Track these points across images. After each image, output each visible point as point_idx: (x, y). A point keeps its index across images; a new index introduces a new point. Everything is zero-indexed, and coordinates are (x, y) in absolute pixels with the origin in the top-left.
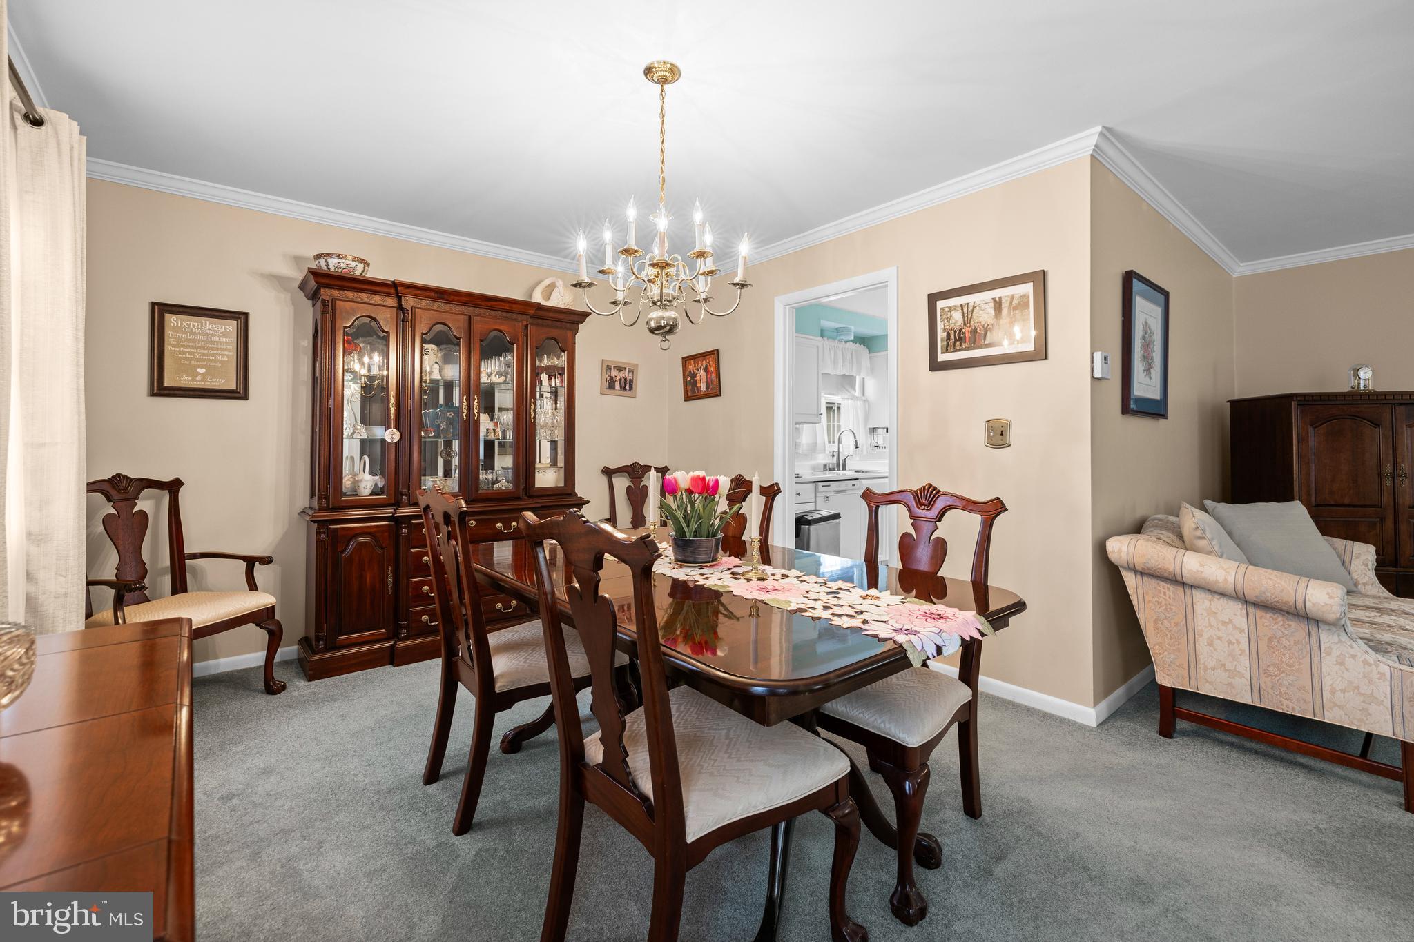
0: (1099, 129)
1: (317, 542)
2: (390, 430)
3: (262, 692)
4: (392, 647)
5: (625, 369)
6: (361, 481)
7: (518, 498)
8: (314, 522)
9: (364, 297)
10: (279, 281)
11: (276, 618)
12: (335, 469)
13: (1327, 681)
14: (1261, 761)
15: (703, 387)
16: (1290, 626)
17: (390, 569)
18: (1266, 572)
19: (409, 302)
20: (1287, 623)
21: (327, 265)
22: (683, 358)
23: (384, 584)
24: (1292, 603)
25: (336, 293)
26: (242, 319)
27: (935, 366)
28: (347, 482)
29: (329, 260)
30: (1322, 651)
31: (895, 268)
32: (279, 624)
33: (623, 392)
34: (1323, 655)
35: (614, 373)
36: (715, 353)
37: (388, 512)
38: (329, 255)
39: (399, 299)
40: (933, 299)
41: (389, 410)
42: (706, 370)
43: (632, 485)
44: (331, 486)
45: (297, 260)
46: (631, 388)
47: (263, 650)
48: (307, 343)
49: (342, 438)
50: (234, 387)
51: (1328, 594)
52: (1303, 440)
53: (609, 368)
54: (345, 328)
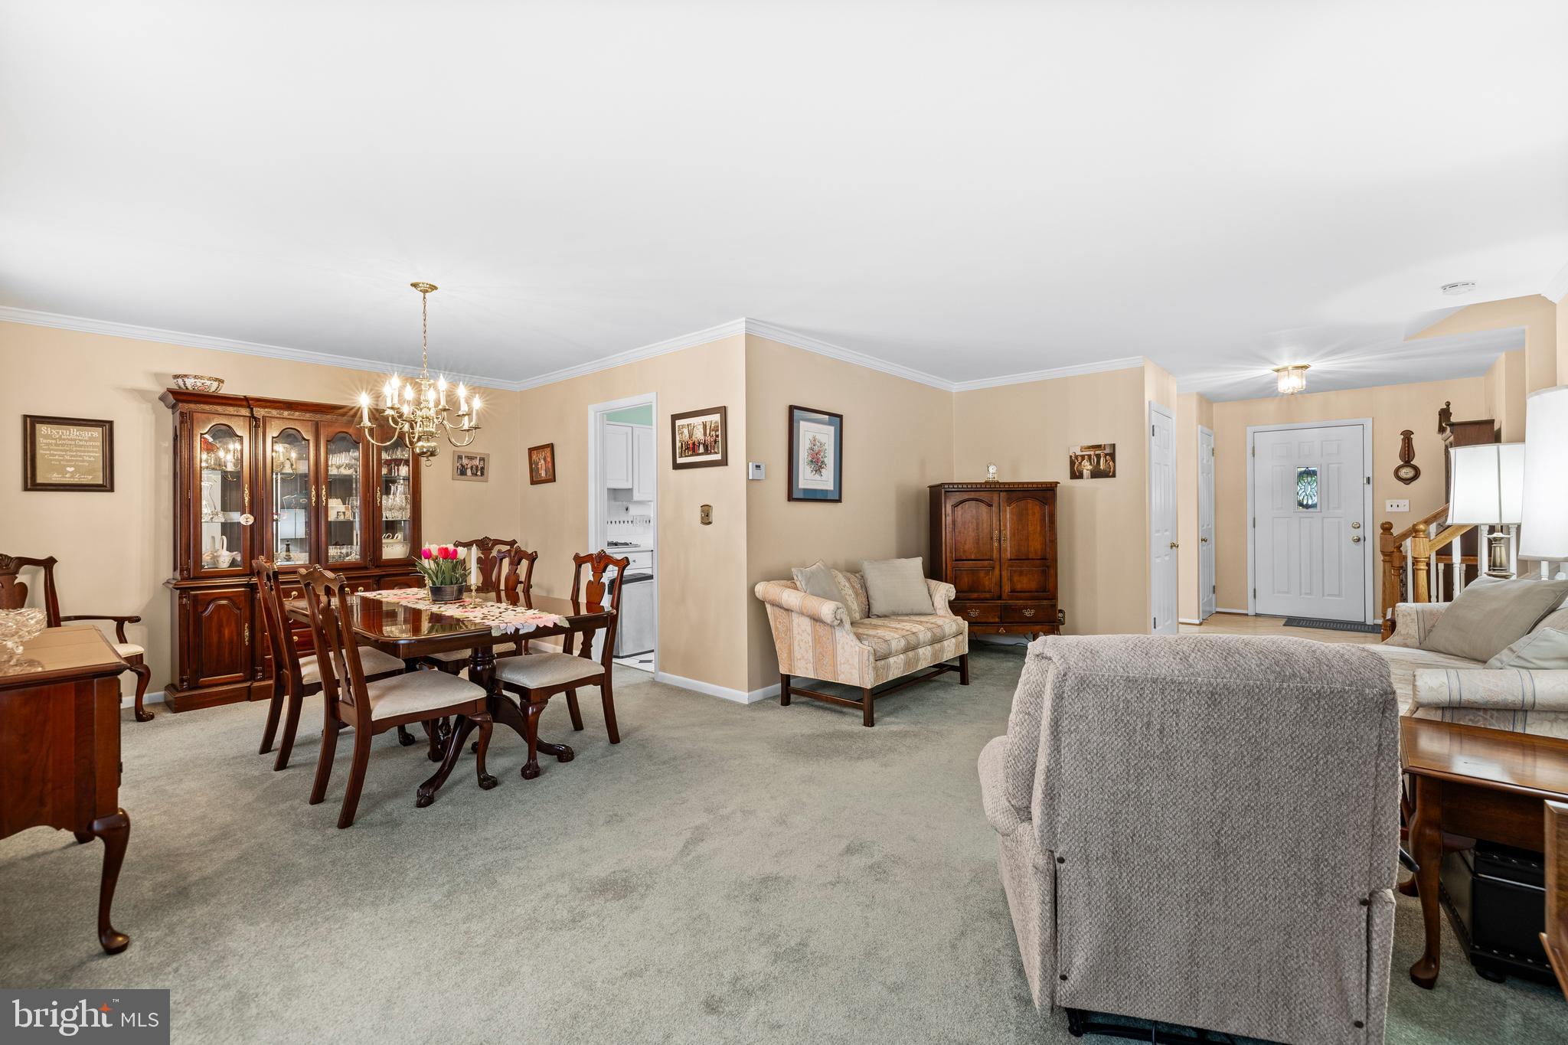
0: (744, 319)
1: (179, 605)
2: (245, 515)
3: (134, 721)
4: (249, 687)
5: (476, 458)
6: (219, 556)
7: (365, 568)
8: (177, 589)
9: (219, 409)
10: (142, 394)
11: (144, 663)
12: (194, 546)
13: (839, 659)
15: (543, 474)
17: (247, 625)
19: (260, 412)
21: (185, 384)
22: (529, 449)
23: (241, 637)
25: (192, 406)
26: (107, 427)
27: (676, 466)
28: (206, 557)
29: (186, 380)
30: (836, 642)
31: (655, 393)
32: (147, 668)
33: (475, 478)
34: (837, 644)
35: (465, 461)
36: (551, 446)
37: (244, 580)
38: (186, 376)
39: (252, 410)
40: (675, 418)
41: (244, 500)
42: (545, 459)
43: (482, 556)
44: (191, 562)
45: (157, 376)
46: (482, 474)
47: (132, 695)
48: (168, 444)
49: (201, 523)
50: (101, 482)
52: (947, 515)
53: (460, 457)
54: (202, 434)
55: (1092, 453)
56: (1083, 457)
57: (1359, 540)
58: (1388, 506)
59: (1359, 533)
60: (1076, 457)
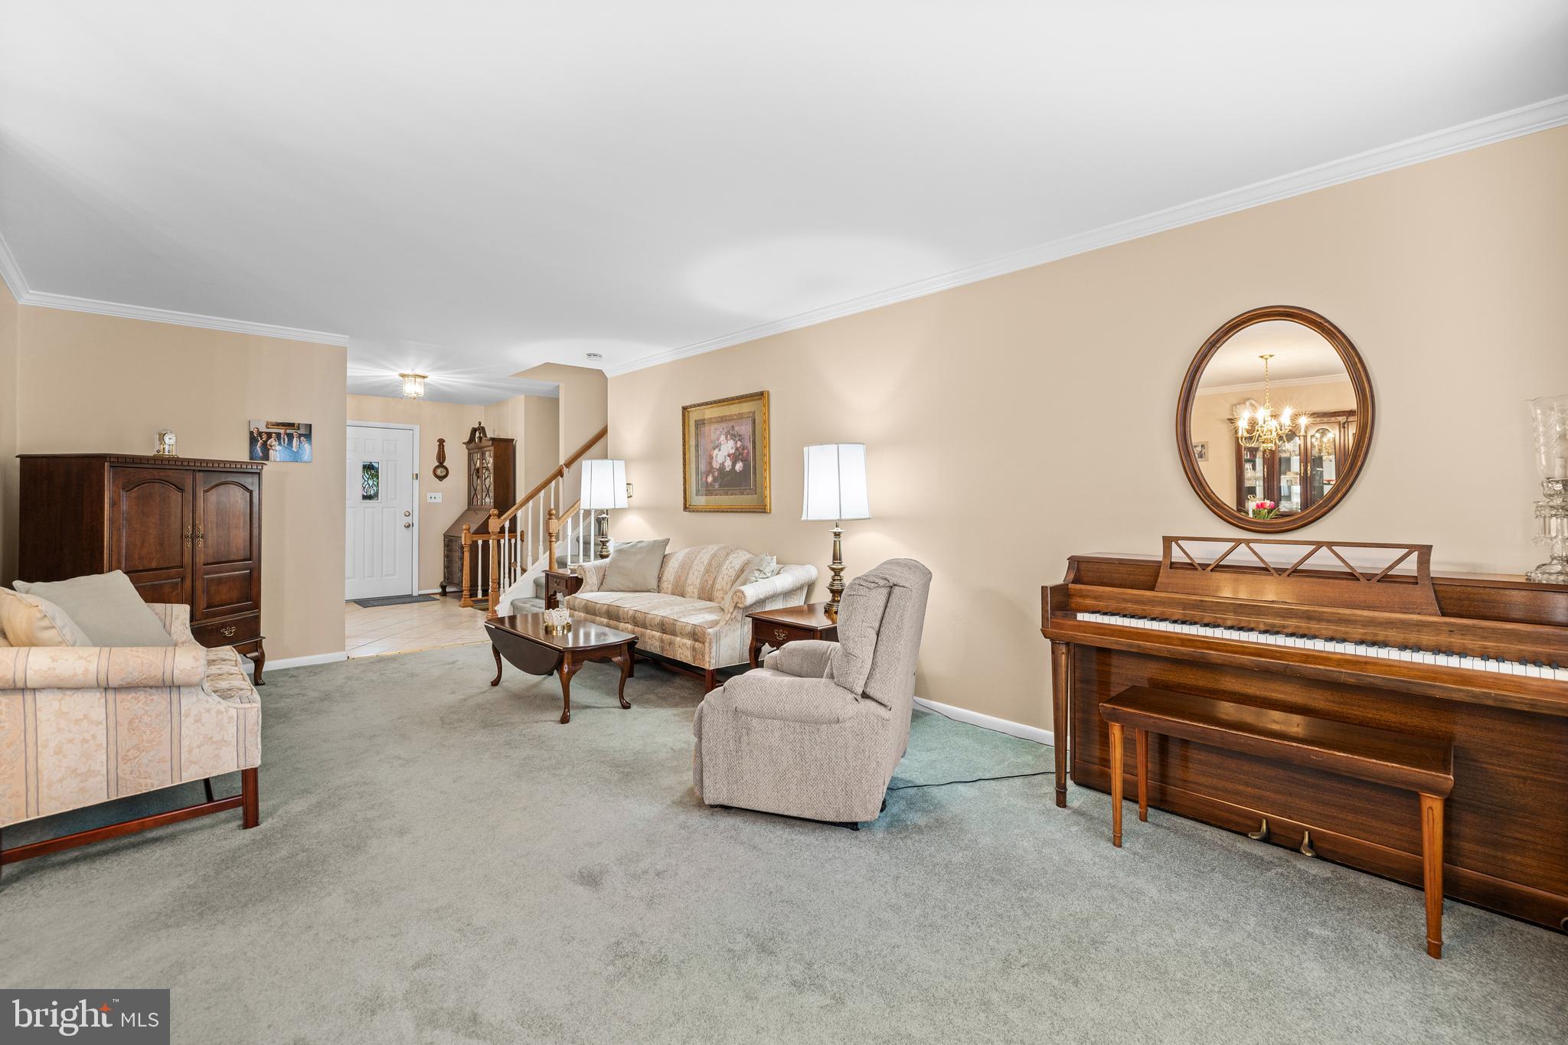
13: (185, 743)
14: (114, 858)
16: (152, 700)
18: (132, 651)
20: (149, 698)
24: (160, 675)
30: (182, 715)
34: (183, 718)
51: (194, 657)
52: (114, 504)
55: (282, 431)
56: (269, 435)
57: (409, 526)
58: (429, 498)
59: (408, 520)
60: (260, 434)
